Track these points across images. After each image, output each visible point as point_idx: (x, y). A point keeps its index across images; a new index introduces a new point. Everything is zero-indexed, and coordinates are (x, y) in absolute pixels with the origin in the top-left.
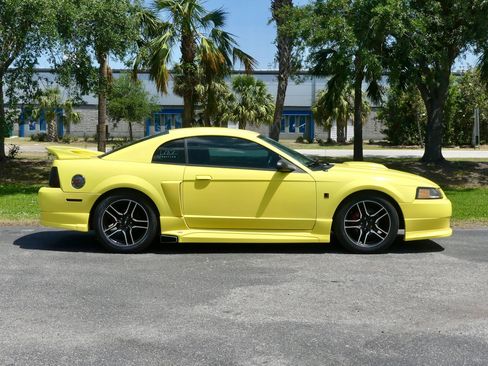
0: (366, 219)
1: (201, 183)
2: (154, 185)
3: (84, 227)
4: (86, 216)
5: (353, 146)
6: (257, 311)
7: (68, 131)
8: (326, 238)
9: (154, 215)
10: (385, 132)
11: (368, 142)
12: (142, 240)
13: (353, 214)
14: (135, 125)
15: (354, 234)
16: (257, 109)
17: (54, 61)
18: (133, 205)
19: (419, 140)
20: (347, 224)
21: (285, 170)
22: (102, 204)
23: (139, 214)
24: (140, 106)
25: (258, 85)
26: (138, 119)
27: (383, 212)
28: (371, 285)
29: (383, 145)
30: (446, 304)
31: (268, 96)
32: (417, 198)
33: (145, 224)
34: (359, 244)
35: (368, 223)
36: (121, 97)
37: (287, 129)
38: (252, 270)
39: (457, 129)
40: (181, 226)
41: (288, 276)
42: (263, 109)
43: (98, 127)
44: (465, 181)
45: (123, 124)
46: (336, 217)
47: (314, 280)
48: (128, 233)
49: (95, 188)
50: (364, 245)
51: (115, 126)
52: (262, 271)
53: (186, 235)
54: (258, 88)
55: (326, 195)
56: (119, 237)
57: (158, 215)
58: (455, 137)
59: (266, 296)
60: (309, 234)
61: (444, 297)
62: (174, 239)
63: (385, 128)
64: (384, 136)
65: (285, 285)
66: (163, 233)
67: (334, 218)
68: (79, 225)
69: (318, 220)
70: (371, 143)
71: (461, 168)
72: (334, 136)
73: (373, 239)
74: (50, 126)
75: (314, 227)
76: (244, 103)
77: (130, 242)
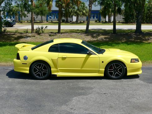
0: (115, 69)
1: (64, 58)
2: (49, 59)
3: (28, 72)
4: (28, 68)
5: (113, 23)
6: (81, 108)
7: (22, 19)
8: (102, 75)
9: (49, 68)
10: (124, 19)
11: (118, 22)
12: (46, 76)
13: (111, 68)
14: (43, 17)
15: (111, 74)
16: (82, 12)
17: (17, 3)
18: (43, 65)
19: (134, 21)
20: (109, 71)
21: (90, 54)
22: (33, 65)
23: (45, 68)
24: (45, 11)
25: (83, 3)
26: (44, 15)
27: (120, 67)
28: (116, 95)
29: (123, 23)
30: (138, 104)
31: (86, 7)
32: (131, 62)
33: (47, 71)
34: (113, 76)
35: (116, 70)
36: (39, 8)
37: (92, 18)
38: (79, 88)
39: (147, 18)
40: (58, 71)
41: (90, 91)
42: (84, 11)
43: (31, 17)
44: (148, 39)
45: (39, 17)
46: (106, 69)
47: (98, 93)
48: (41, 73)
49: (31, 60)
50: (114, 77)
51: (37, 17)
52: (83, 88)
53: (59, 74)
54: (83, 4)
55: (103, 62)
56: (39, 75)
57: (50, 68)
58: (146, 20)
59: (84, 101)
60: (97, 74)
61: (138, 101)
62: (55, 75)
63: (124, 17)
64: (123, 20)
65: (89, 96)
66: (52, 74)
67: (105, 69)
68: (26, 71)
69: (100, 69)
70: (119, 22)
71: (147, 35)
72: (107, 20)
73: (117, 75)
74: (16, 18)
75: (99, 72)
76: (78, 10)
77: (42, 77)
